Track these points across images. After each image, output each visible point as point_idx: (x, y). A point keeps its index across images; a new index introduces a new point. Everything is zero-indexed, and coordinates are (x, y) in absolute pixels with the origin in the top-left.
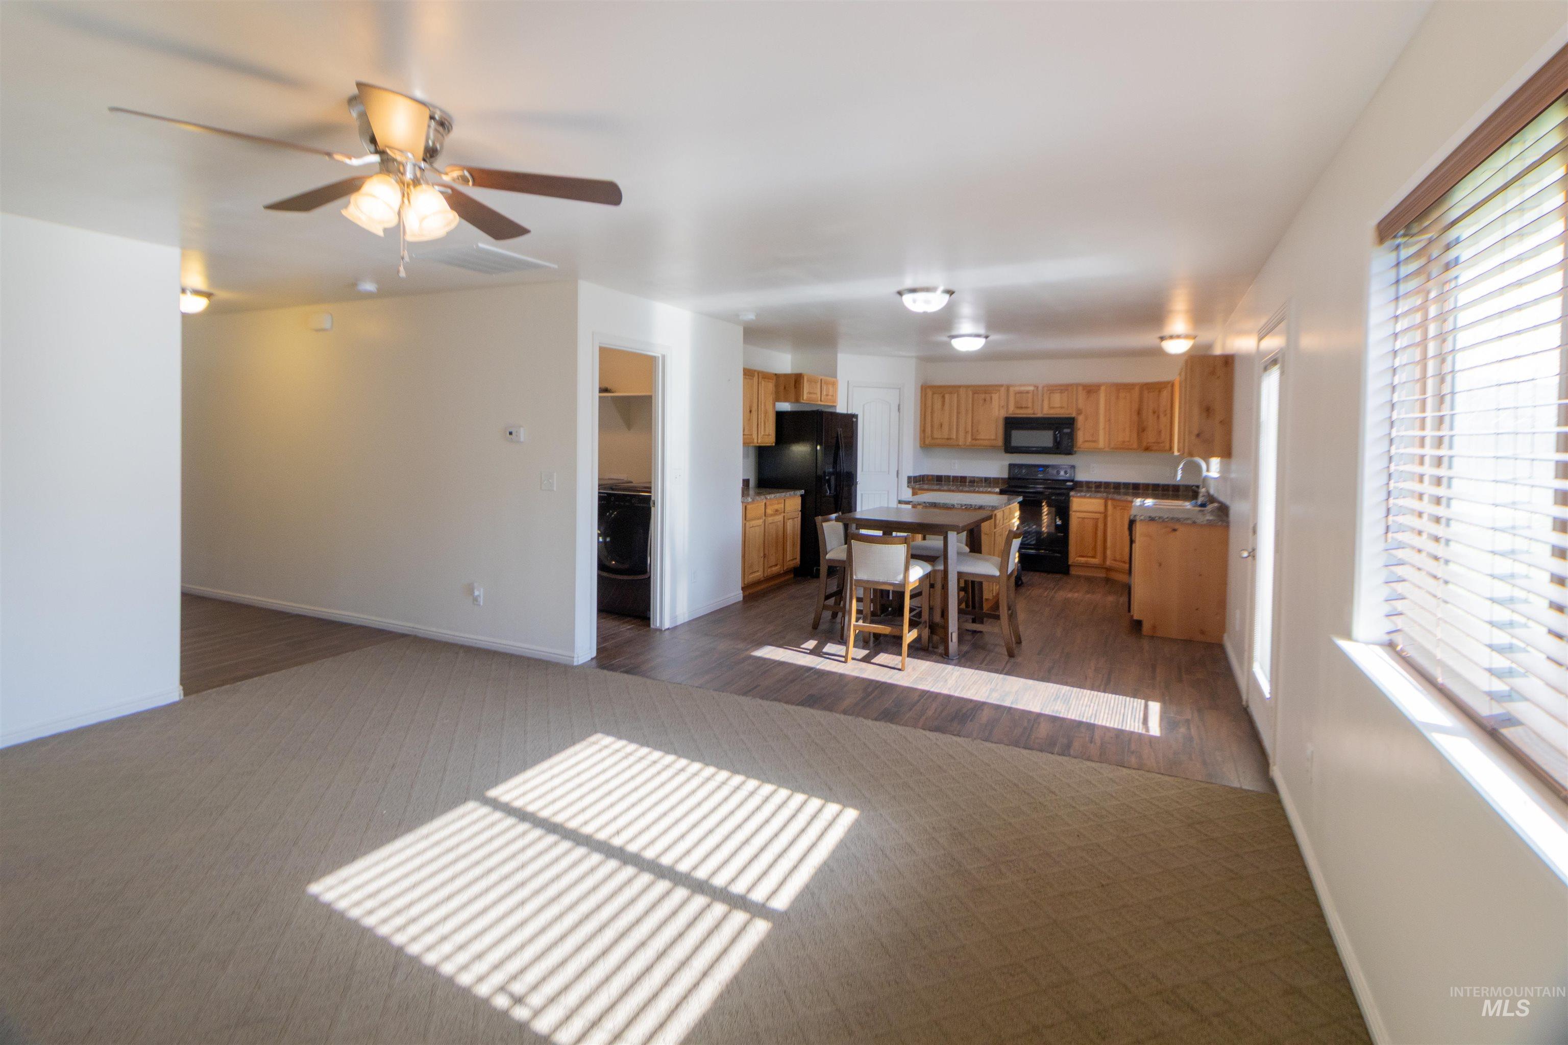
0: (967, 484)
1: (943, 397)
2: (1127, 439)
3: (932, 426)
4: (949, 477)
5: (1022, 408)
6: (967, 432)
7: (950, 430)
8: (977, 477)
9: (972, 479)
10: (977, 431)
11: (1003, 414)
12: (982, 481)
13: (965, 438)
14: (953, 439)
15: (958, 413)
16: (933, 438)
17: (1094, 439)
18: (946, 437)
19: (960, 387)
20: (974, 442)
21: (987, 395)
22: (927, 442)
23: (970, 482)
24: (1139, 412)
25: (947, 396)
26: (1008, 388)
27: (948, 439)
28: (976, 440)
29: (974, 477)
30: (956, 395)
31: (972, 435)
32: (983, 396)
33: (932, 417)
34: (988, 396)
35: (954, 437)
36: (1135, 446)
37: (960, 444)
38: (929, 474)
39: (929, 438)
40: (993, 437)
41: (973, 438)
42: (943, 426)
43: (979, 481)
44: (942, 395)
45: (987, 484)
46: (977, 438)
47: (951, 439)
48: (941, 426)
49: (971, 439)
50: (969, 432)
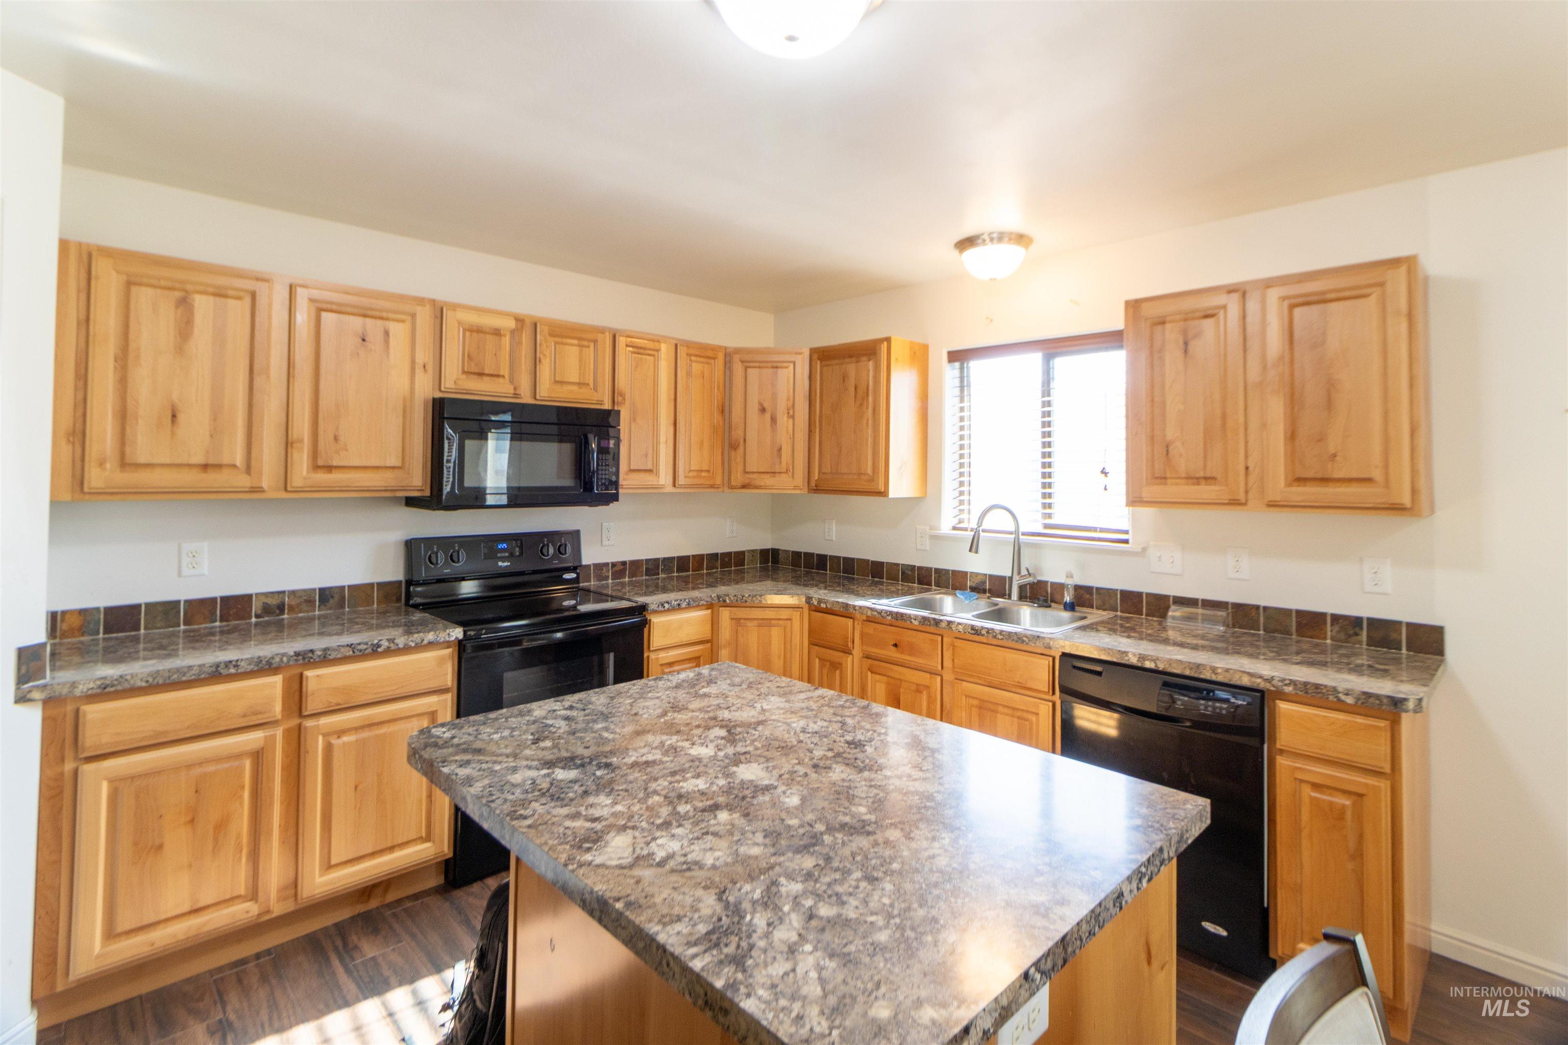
0: (254, 620)
1: (184, 303)
2: (705, 468)
3: (123, 416)
4: (165, 608)
5: (481, 374)
6: (288, 444)
7: (217, 431)
8: (293, 593)
9: (274, 601)
10: (336, 439)
11: (425, 389)
12: (309, 602)
13: (285, 464)
14: (234, 466)
15: (252, 367)
16: (124, 464)
17: (649, 467)
18: (198, 459)
20: (322, 477)
21: (368, 322)
22: (95, 478)
23: (267, 610)
24: (724, 410)
25: (202, 304)
26: (439, 311)
27: (205, 467)
28: (329, 468)
29: (283, 592)
30: (237, 304)
31: (315, 453)
32: (354, 323)
33: (123, 382)
35: (238, 464)
36: (718, 481)
37: (265, 485)
39: (108, 466)
40: (394, 461)
41: (320, 463)
42: (181, 417)
43: (300, 604)
44: (178, 294)
45: (331, 609)
46: (335, 463)
47: (219, 467)
48: (174, 416)
49: (316, 467)
50: (301, 441)
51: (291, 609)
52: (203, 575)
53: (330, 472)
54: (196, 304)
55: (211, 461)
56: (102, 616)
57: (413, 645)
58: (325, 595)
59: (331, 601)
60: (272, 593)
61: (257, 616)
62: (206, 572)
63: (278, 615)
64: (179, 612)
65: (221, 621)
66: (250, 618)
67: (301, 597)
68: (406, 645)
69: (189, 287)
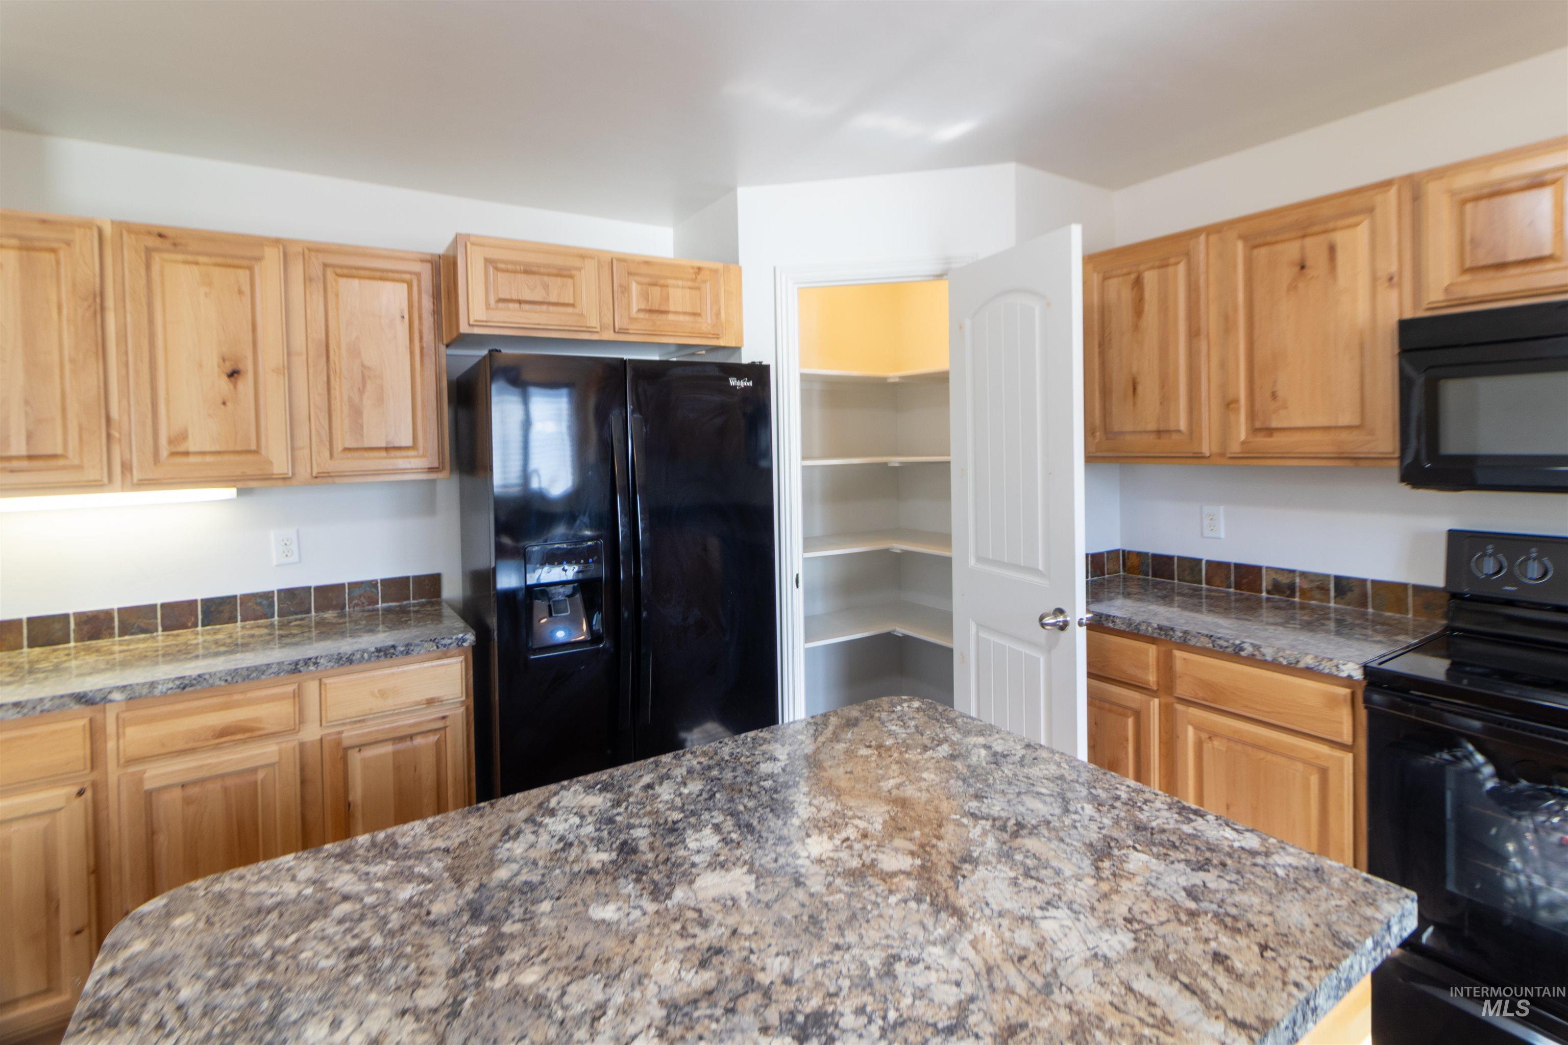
0: (1264, 594)
1: (1138, 283)
3: (1105, 393)
4: (1191, 565)
5: (1500, 265)
6: (1230, 404)
7: (1166, 398)
8: (1303, 574)
9: (1284, 580)
10: (1274, 395)
11: (1394, 311)
12: (1324, 589)
13: (1226, 428)
14: (1178, 431)
15: (1194, 333)
16: (1109, 433)
18: (1152, 426)
19: (1194, 233)
20: (1262, 441)
21: (1309, 241)
22: (1092, 446)
23: (1276, 588)
25: (1150, 278)
26: (1417, 187)
27: (1159, 433)
28: (1270, 431)
29: (1293, 572)
30: (1182, 268)
31: (1252, 415)
32: (1291, 250)
33: (1104, 361)
34: (1314, 247)
35: (1183, 430)
37: (1206, 451)
38: (1128, 548)
39: (1098, 434)
40: (1348, 418)
41: (1258, 425)
42: (1140, 389)
43: (1311, 589)
44: (1133, 276)
45: (1349, 604)
46: (1274, 424)
47: (1168, 432)
48: (1135, 389)
49: (1255, 430)
50: (1236, 401)
51: (1303, 592)
52: (1219, 538)
53: (1270, 435)
54: (1146, 281)
55: (1161, 429)
56: (1150, 561)
57: (1285, 662)
58: (1343, 585)
59: (1349, 594)
60: (1283, 570)
61: (1268, 592)
62: (1223, 535)
63: (1288, 596)
64: (1201, 570)
65: (1236, 588)
66: (1261, 592)
67: (1312, 581)
68: (1274, 659)
69: (1142, 267)
